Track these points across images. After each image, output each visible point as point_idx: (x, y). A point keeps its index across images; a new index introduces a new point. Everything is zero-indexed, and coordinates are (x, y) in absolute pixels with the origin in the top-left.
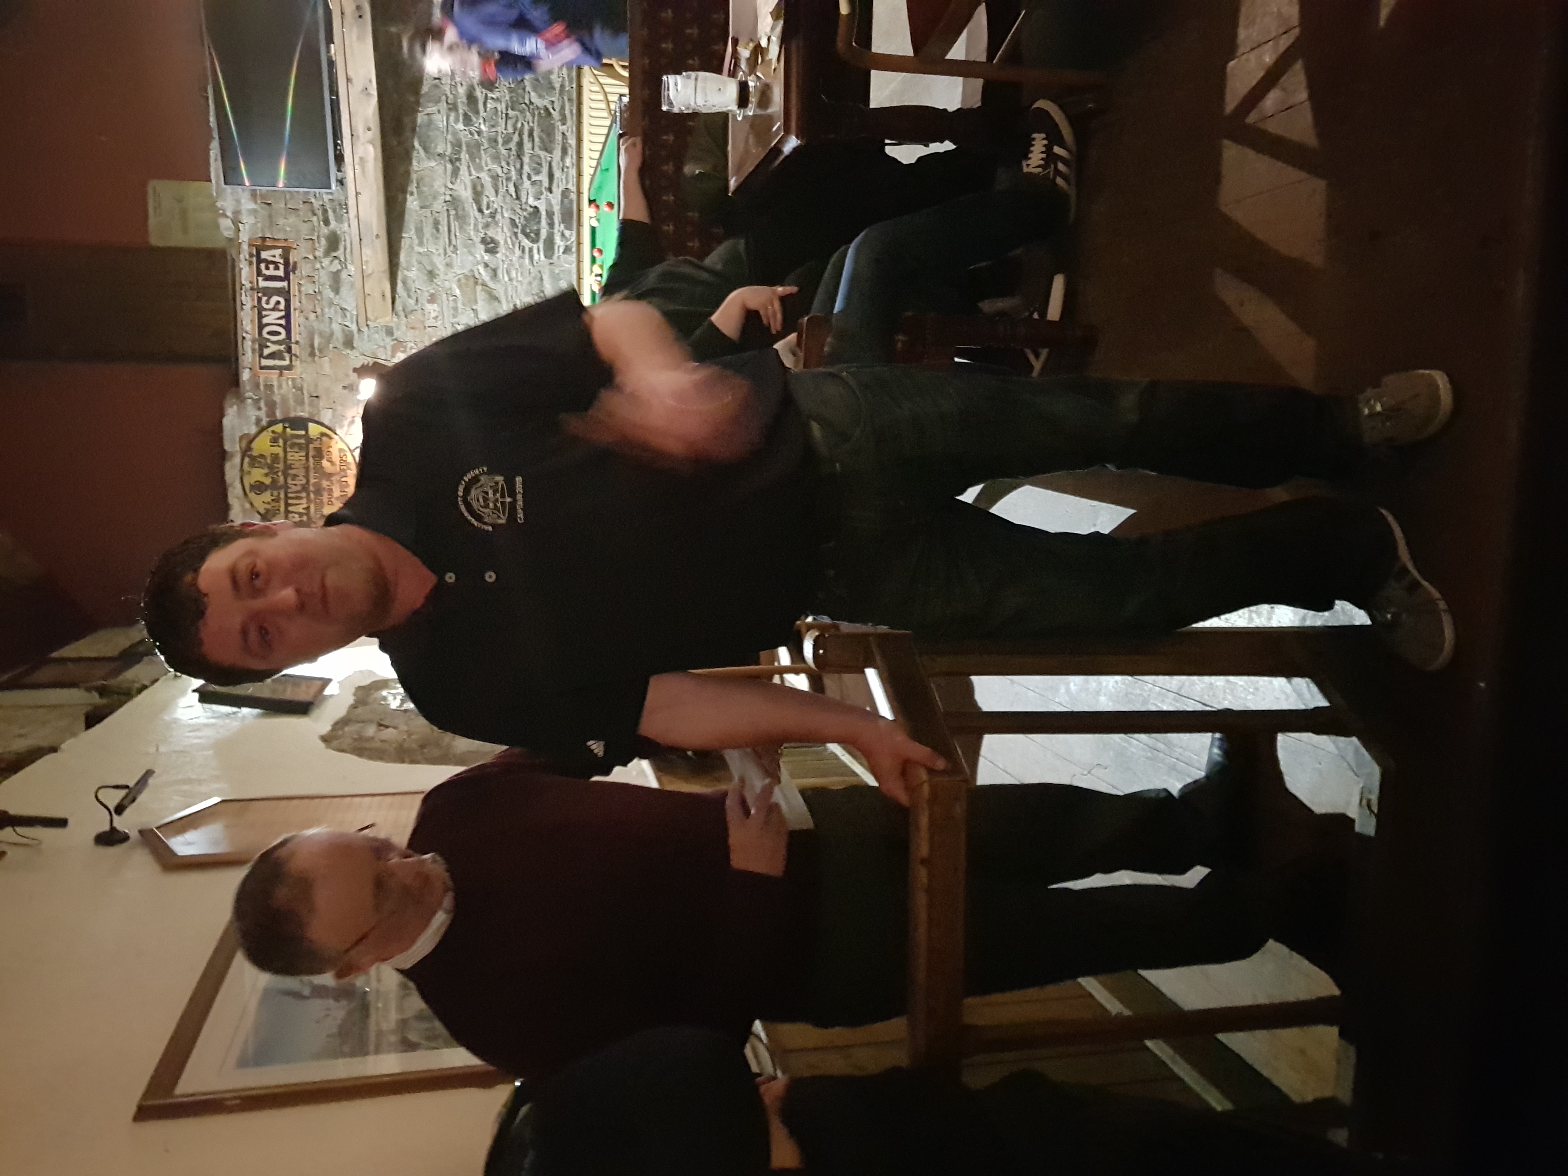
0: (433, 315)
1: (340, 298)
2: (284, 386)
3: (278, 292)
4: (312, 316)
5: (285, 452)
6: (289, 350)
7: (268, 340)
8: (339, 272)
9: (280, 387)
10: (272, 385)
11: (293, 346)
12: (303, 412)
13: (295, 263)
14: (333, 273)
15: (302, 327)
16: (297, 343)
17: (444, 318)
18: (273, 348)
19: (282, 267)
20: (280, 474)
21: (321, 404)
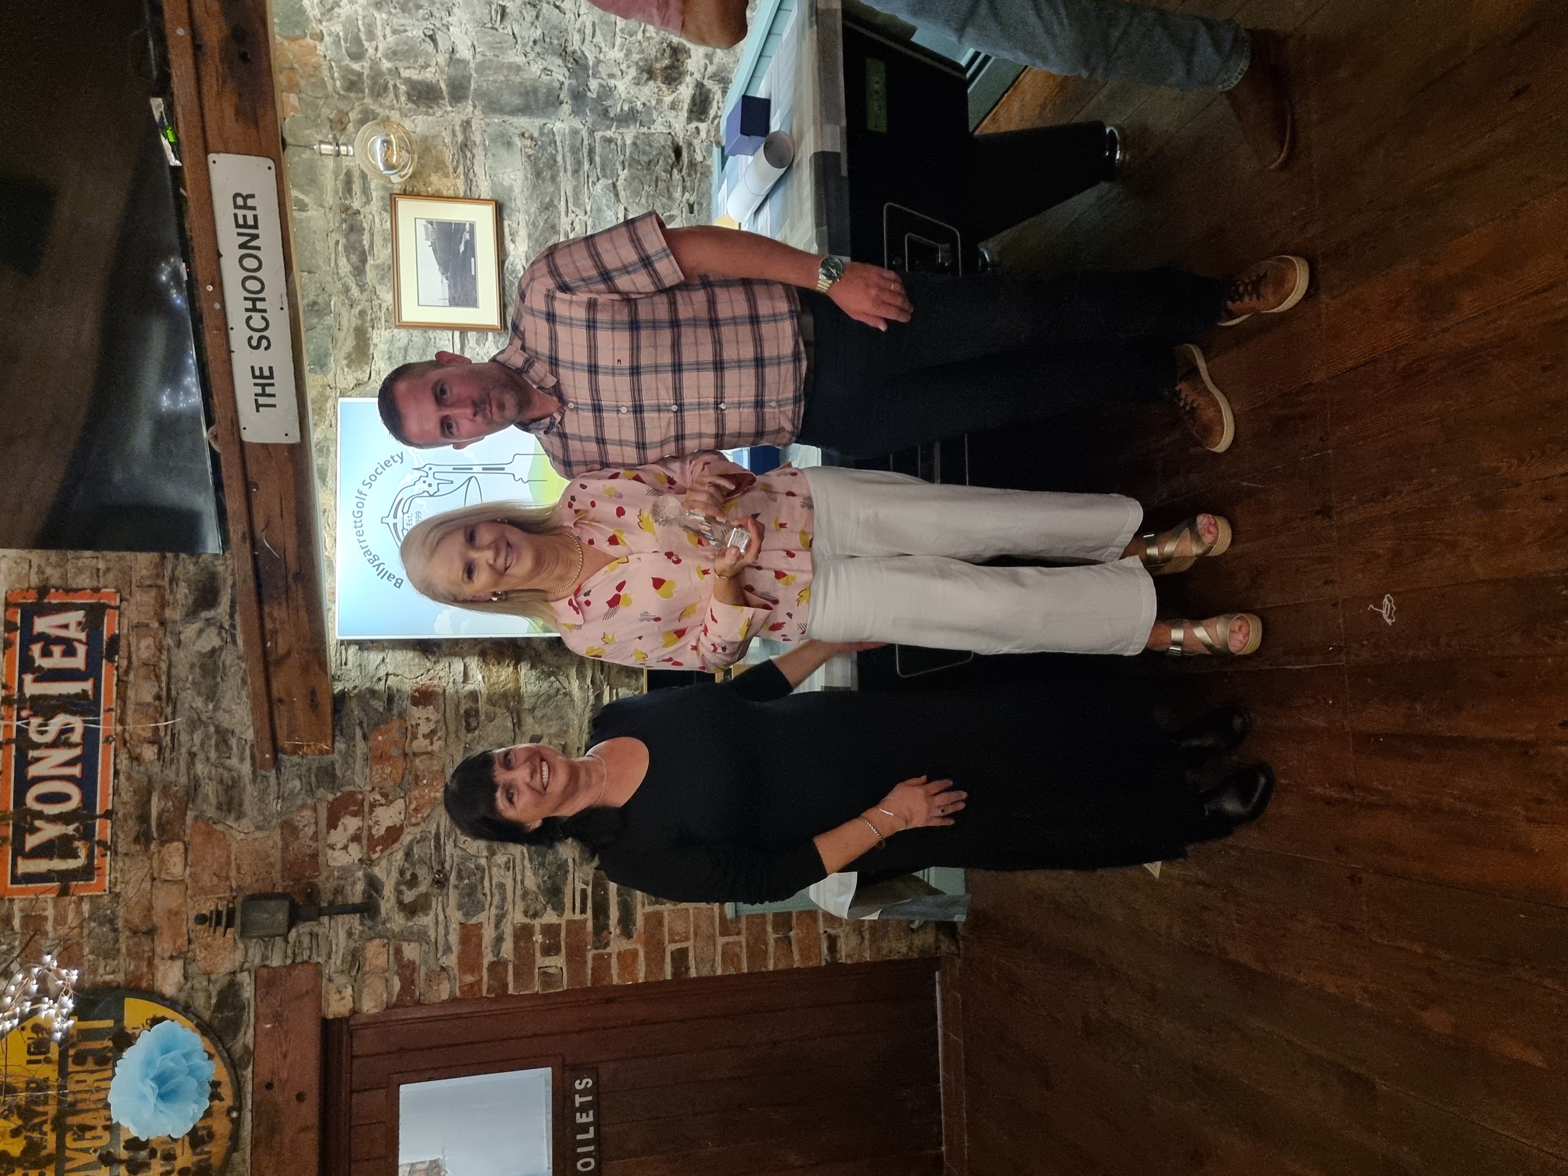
0: (424, 729)
1: (216, 709)
2: (71, 916)
3: (67, 704)
4: (149, 753)
5: (63, 1073)
6: (87, 834)
7: (40, 815)
8: (213, 652)
9: (60, 920)
10: (46, 919)
11: (98, 821)
12: (113, 972)
13: (114, 641)
14: (202, 655)
15: (122, 777)
16: (108, 815)
17: (447, 734)
18: (50, 832)
19: (81, 650)
20: (47, 1128)
21: (158, 950)
